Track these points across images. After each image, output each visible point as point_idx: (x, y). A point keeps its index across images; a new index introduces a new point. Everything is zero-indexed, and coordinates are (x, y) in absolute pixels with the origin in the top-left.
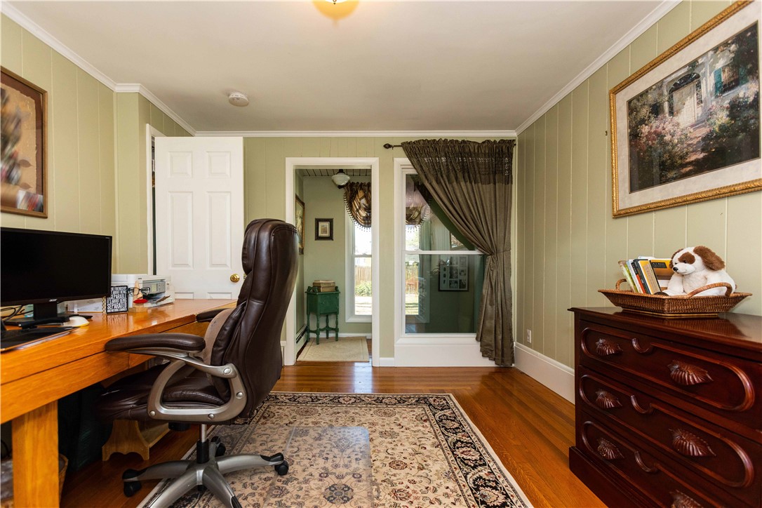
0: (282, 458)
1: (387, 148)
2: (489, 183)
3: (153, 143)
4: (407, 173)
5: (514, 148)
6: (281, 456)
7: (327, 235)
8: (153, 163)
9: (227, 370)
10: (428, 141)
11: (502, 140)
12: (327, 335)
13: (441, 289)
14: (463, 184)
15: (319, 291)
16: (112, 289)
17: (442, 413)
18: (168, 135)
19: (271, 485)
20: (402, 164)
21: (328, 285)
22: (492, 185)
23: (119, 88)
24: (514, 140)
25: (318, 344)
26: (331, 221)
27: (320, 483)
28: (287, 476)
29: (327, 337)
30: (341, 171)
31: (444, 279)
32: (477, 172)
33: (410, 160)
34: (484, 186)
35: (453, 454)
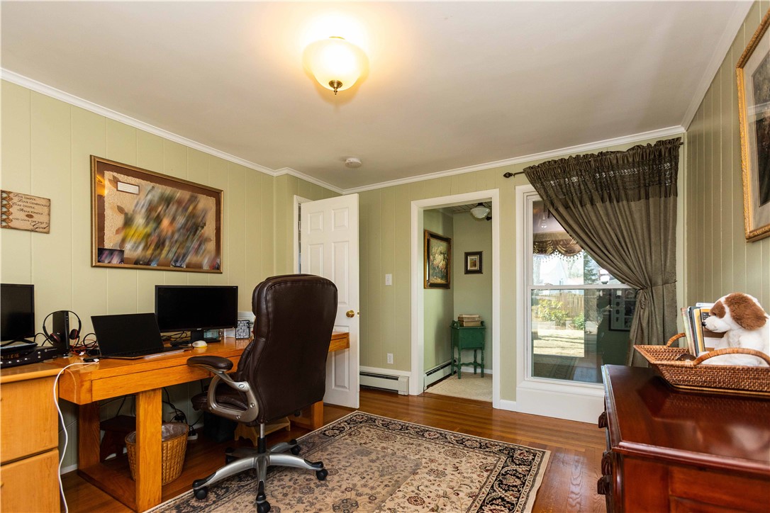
0: (322, 466)
1: (507, 177)
2: (639, 199)
3: (300, 208)
4: (534, 200)
5: (680, 150)
6: (320, 464)
7: (477, 268)
8: (299, 224)
9: (244, 386)
10: (555, 162)
11: (660, 141)
12: (475, 370)
13: (612, 328)
14: (599, 205)
15: (462, 325)
16: (239, 322)
17: (514, 467)
18: (314, 200)
19: (307, 484)
20: (525, 191)
21: (473, 320)
22: (643, 201)
23: (275, 173)
24: (678, 139)
25: (459, 378)
26: (480, 254)
27: (341, 494)
28: (323, 482)
29: (475, 373)
30: (480, 204)
31: (618, 316)
32: (621, 188)
33: (534, 186)
34: (633, 204)
35: (482, 506)
